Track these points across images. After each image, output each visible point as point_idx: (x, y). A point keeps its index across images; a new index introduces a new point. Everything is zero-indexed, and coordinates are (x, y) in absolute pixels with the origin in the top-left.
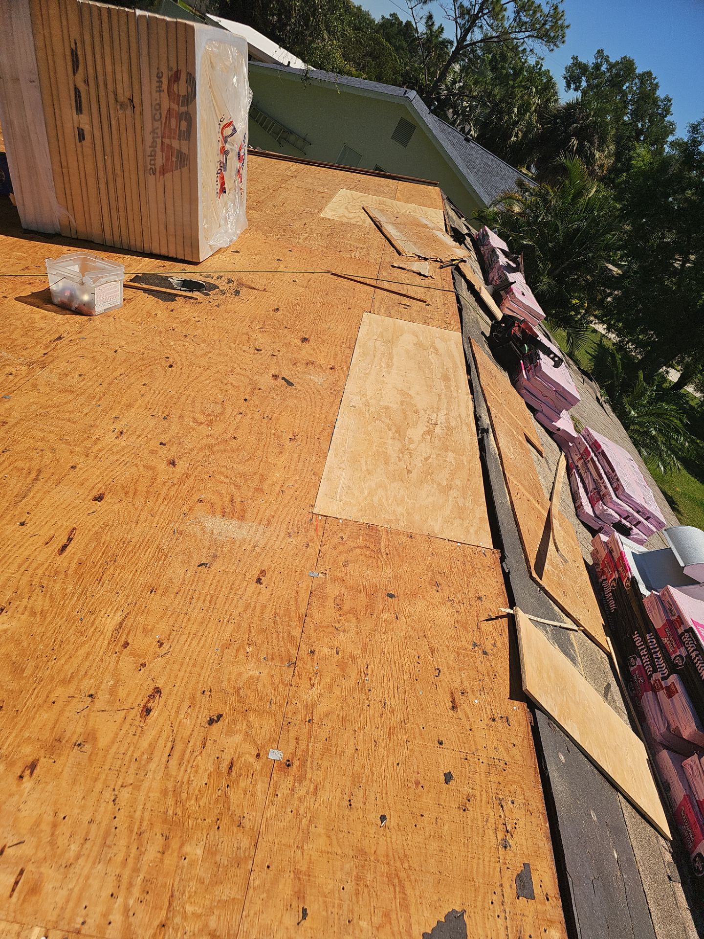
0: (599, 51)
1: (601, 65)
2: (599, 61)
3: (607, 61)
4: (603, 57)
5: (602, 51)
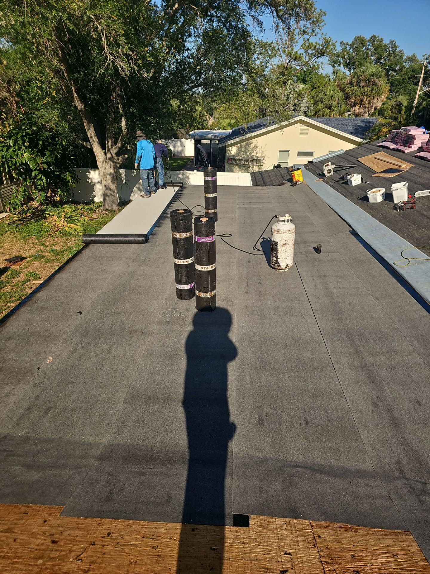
0: (341, 43)
1: (346, 48)
2: (344, 47)
3: (348, 44)
4: (344, 44)
5: (342, 41)
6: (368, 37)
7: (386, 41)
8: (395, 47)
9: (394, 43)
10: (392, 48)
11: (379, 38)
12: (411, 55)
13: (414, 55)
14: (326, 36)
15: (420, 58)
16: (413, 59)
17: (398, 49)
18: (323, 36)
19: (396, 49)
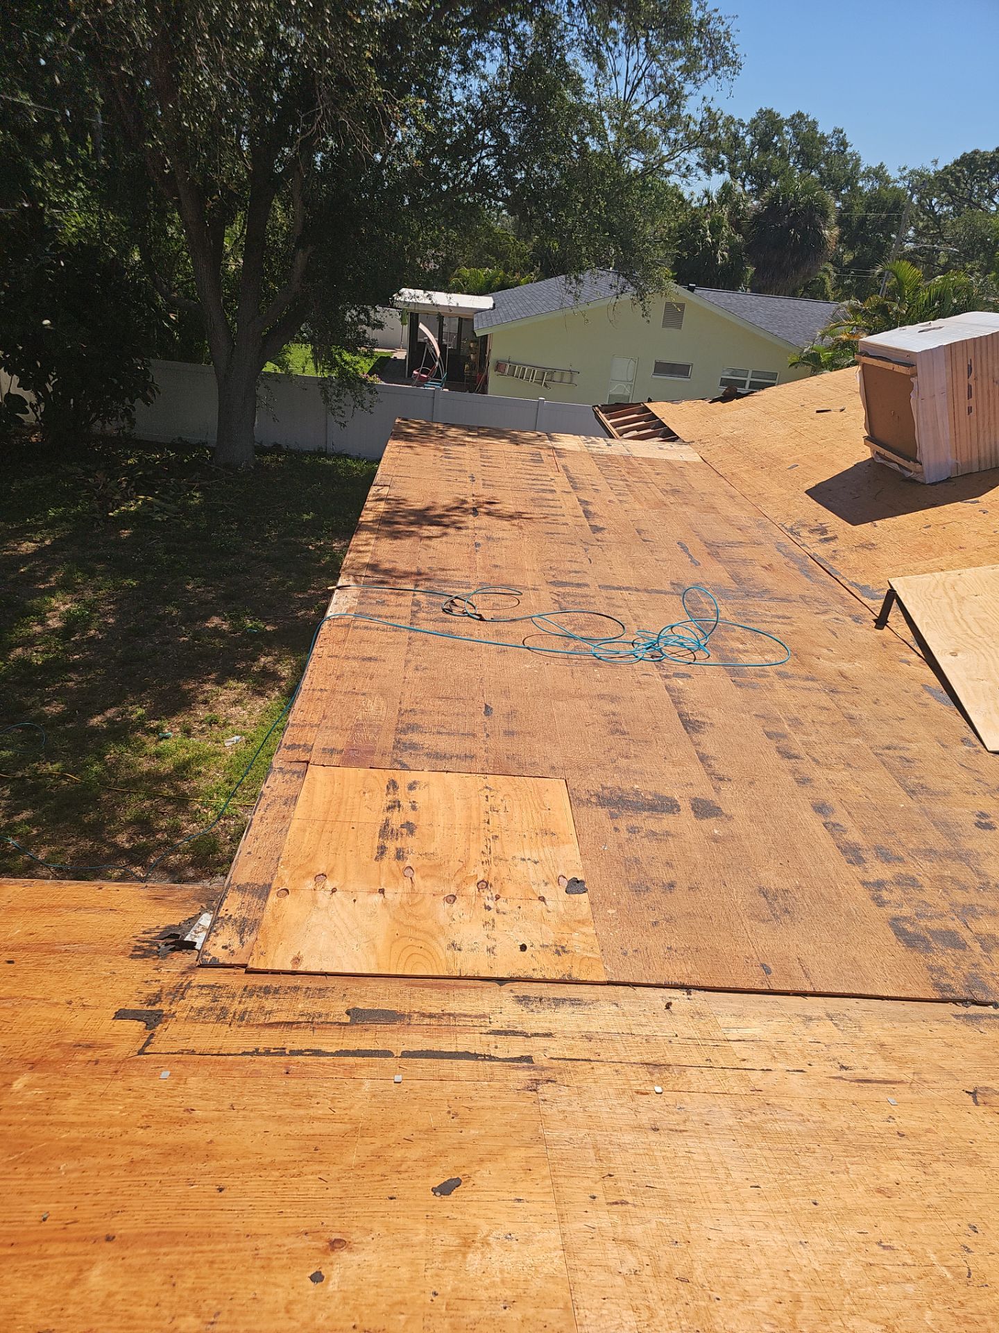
1: (737, 131)
6: (786, 115)
7: (825, 129)
8: (844, 144)
9: (841, 135)
10: (837, 145)
11: (810, 119)
12: (875, 165)
13: (881, 167)
14: (711, 105)
15: (893, 174)
16: (878, 174)
17: (849, 150)
18: (705, 104)
19: (845, 149)
